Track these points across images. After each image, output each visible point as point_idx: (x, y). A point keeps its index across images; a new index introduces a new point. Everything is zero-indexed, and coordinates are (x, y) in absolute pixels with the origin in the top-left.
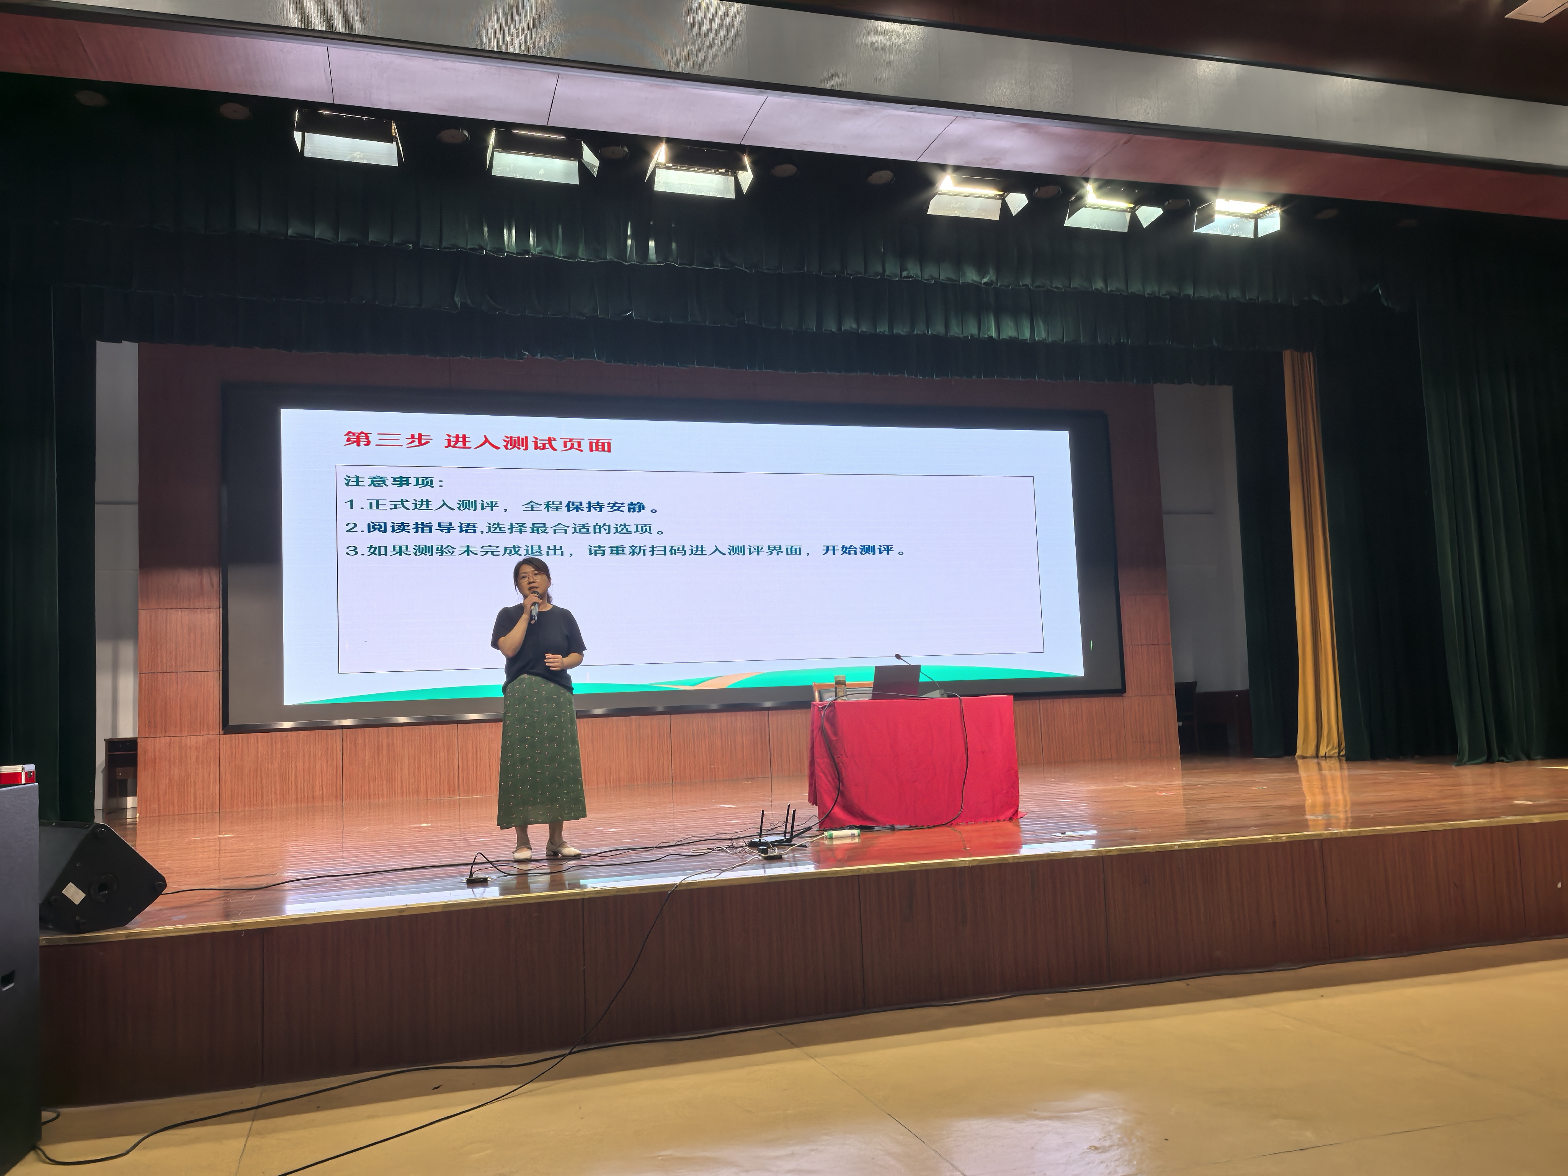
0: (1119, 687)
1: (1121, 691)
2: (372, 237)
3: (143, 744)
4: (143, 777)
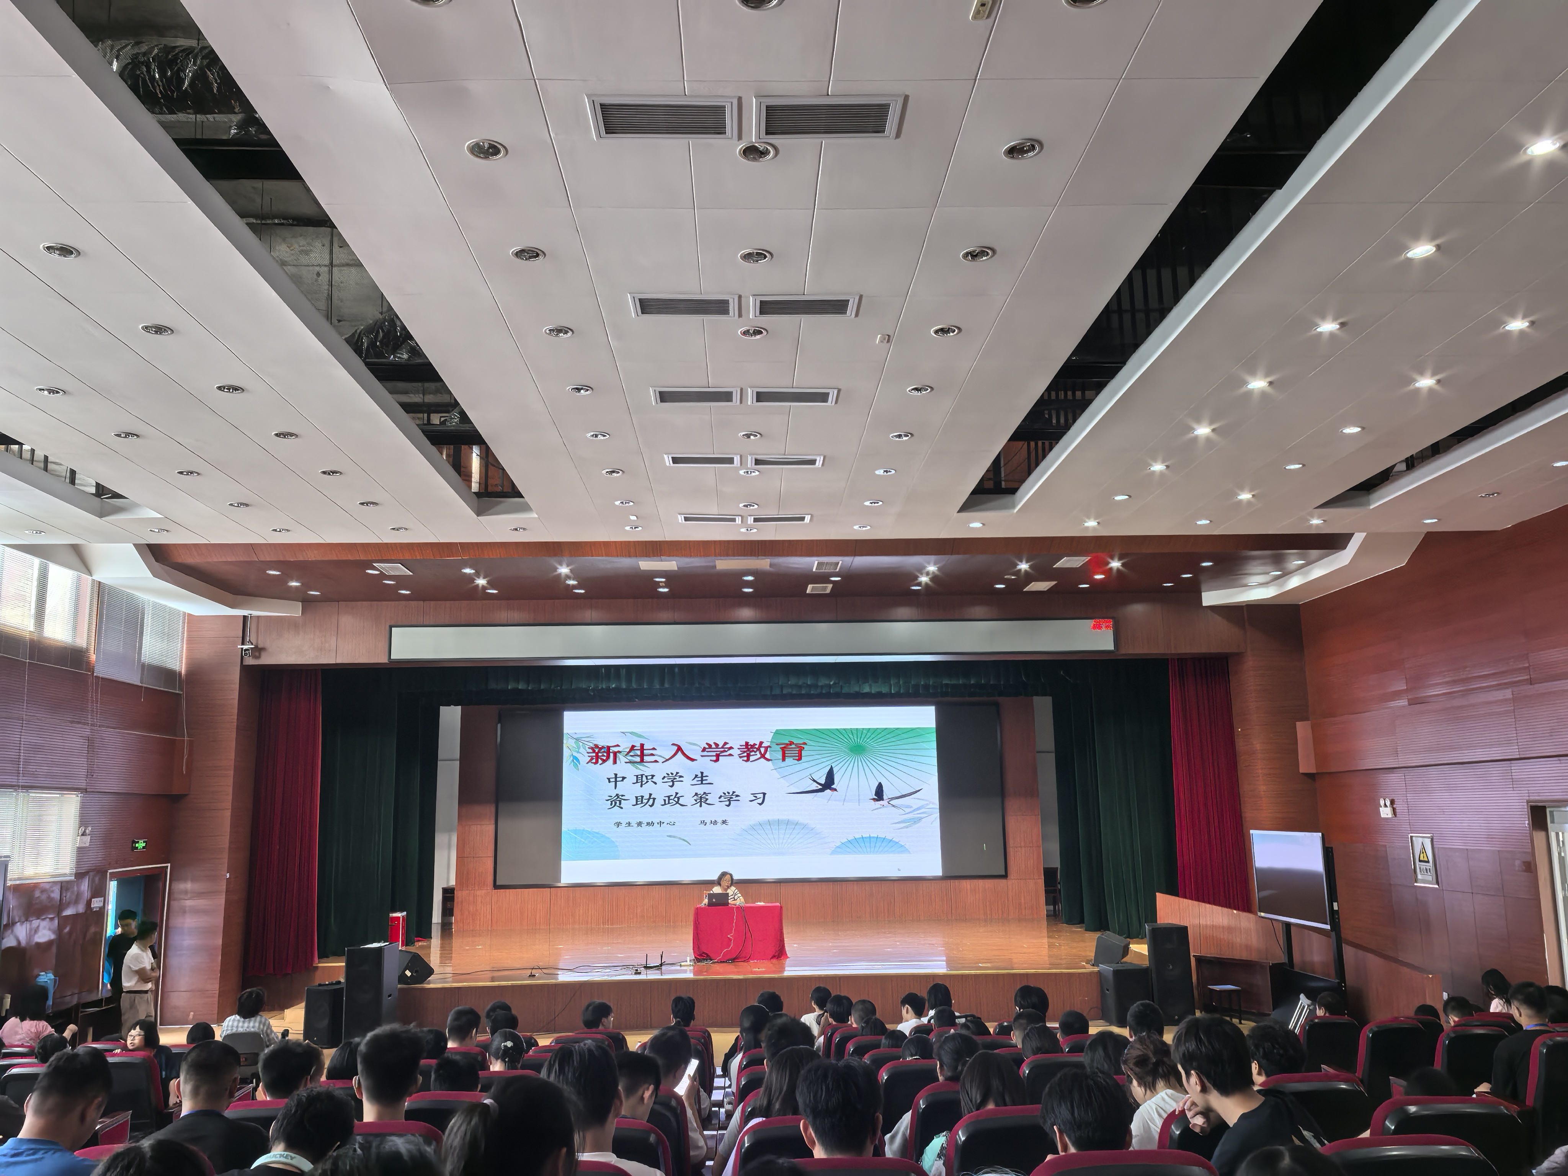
0: (1004, 873)
1: (1005, 876)
2: (542, 687)
3: (457, 894)
4: (456, 911)
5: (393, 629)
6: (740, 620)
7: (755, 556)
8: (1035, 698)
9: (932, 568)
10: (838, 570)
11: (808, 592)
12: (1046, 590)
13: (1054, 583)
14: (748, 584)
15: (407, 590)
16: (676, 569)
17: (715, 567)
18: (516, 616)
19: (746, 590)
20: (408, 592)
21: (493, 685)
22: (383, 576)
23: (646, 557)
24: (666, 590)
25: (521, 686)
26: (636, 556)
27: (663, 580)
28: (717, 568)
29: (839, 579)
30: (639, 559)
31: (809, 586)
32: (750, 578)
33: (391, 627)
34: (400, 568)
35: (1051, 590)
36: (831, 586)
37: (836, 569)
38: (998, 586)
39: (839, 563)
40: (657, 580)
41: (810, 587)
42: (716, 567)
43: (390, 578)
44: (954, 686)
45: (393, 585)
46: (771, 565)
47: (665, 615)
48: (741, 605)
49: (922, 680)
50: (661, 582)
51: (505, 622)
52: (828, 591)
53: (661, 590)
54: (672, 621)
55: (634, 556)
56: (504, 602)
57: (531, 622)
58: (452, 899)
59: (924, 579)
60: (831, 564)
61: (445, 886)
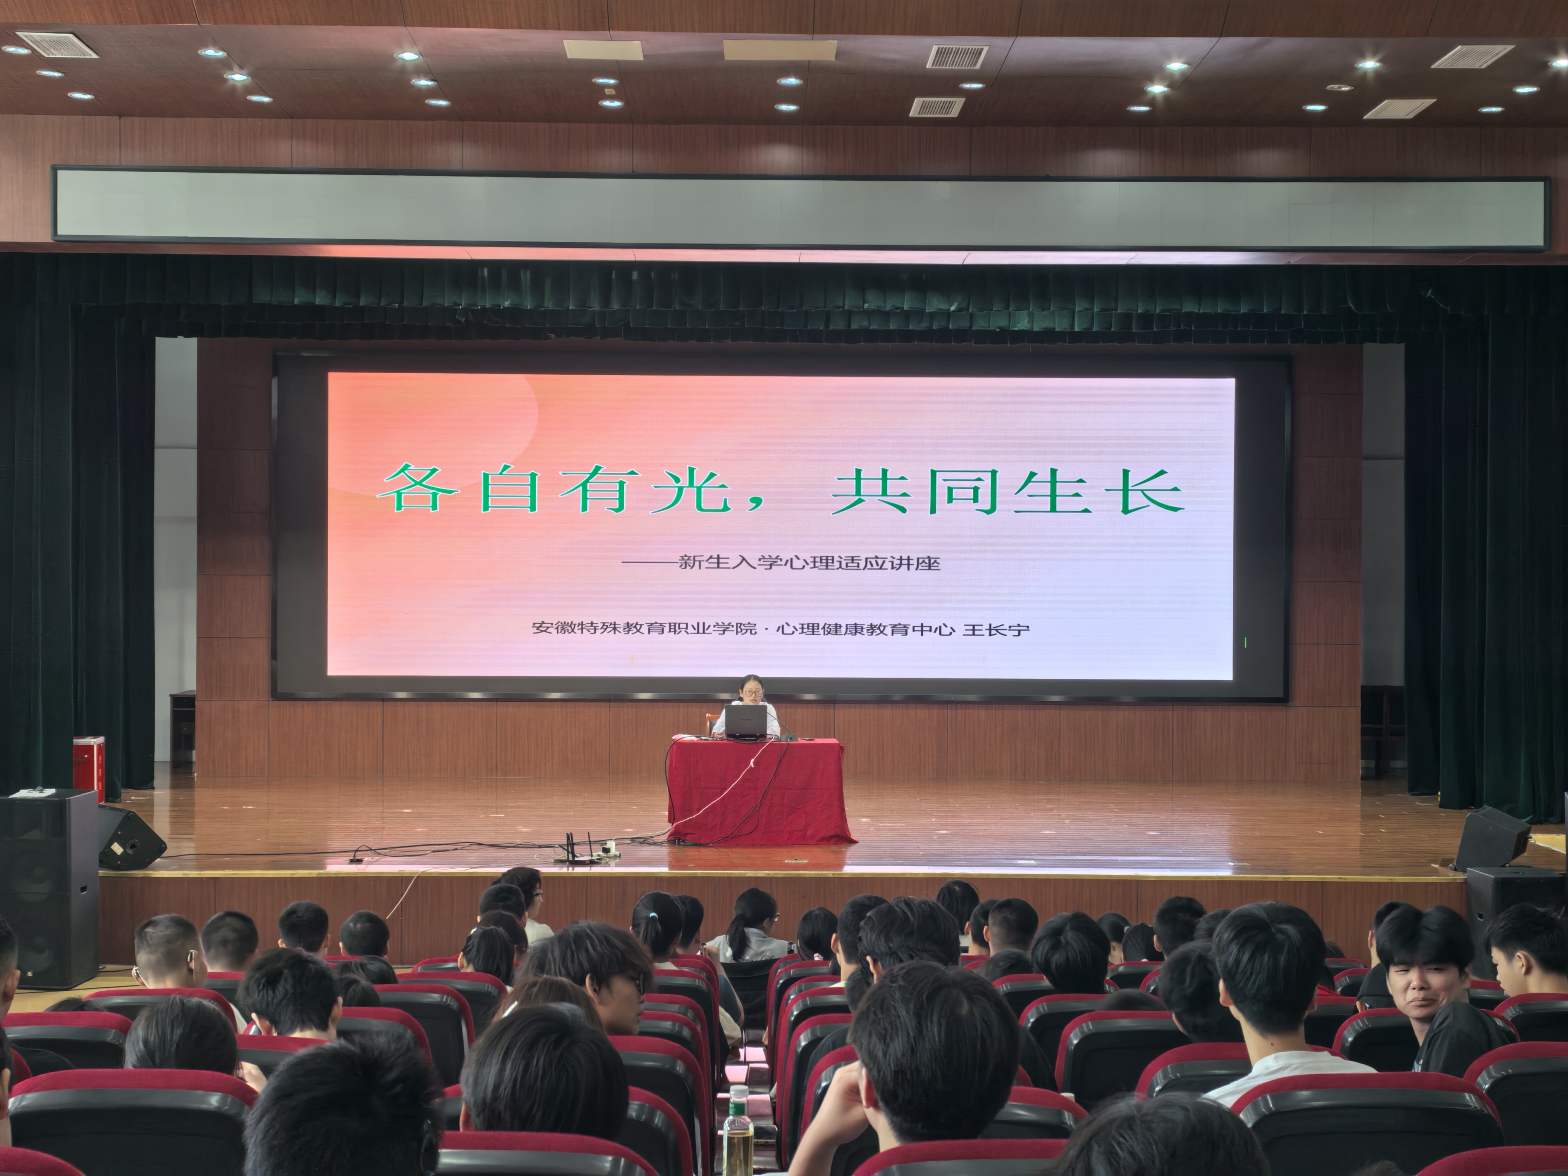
0: (1284, 695)
1: (1284, 700)
2: (362, 303)
3: (200, 706)
4: (200, 738)
5: (60, 173)
6: (769, 172)
7: (806, 32)
8: (1369, 348)
9: (1176, 66)
10: (978, 66)
11: (912, 114)
12: (1410, 116)
13: (1428, 102)
14: (789, 95)
15: (85, 92)
16: (641, 58)
17: (721, 55)
18: (308, 152)
19: (784, 107)
20: (88, 97)
21: (262, 296)
22: (36, 60)
23: (580, 29)
24: (617, 104)
25: (320, 299)
26: (559, 29)
27: (612, 81)
28: (726, 58)
29: (980, 86)
30: (563, 33)
31: (916, 100)
32: (792, 81)
33: (55, 169)
34: (74, 44)
35: (1422, 118)
36: (959, 103)
37: (975, 64)
38: (1311, 108)
39: (982, 50)
40: (601, 81)
41: (917, 102)
42: (724, 56)
43: (53, 64)
44: (1203, 319)
45: (59, 79)
46: (838, 54)
47: (613, 158)
48: (772, 140)
49: (1140, 304)
50: (609, 86)
51: (288, 166)
52: (954, 113)
53: (607, 103)
54: (629, 171)
55: (553, 29)
56: (284, 123)
57: (341, 166)
58: (190, 717)
59: (1157, 89)
60: (966, 52)
61: (175, 692)
